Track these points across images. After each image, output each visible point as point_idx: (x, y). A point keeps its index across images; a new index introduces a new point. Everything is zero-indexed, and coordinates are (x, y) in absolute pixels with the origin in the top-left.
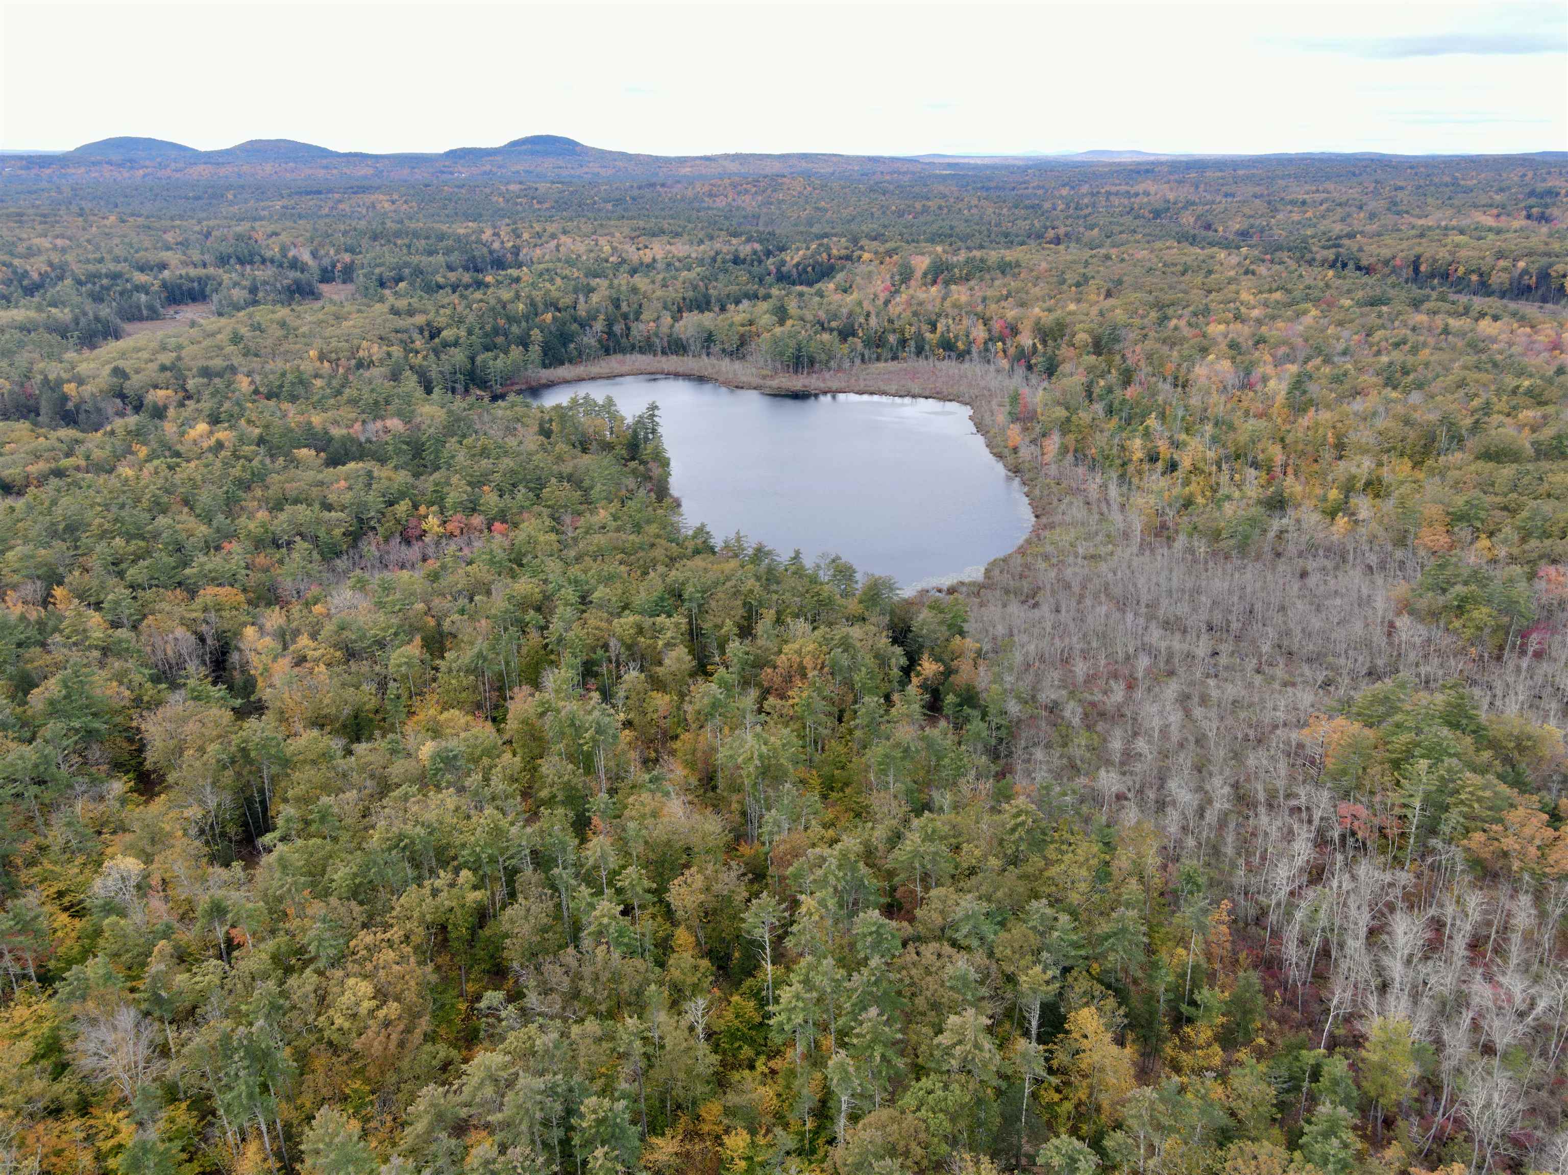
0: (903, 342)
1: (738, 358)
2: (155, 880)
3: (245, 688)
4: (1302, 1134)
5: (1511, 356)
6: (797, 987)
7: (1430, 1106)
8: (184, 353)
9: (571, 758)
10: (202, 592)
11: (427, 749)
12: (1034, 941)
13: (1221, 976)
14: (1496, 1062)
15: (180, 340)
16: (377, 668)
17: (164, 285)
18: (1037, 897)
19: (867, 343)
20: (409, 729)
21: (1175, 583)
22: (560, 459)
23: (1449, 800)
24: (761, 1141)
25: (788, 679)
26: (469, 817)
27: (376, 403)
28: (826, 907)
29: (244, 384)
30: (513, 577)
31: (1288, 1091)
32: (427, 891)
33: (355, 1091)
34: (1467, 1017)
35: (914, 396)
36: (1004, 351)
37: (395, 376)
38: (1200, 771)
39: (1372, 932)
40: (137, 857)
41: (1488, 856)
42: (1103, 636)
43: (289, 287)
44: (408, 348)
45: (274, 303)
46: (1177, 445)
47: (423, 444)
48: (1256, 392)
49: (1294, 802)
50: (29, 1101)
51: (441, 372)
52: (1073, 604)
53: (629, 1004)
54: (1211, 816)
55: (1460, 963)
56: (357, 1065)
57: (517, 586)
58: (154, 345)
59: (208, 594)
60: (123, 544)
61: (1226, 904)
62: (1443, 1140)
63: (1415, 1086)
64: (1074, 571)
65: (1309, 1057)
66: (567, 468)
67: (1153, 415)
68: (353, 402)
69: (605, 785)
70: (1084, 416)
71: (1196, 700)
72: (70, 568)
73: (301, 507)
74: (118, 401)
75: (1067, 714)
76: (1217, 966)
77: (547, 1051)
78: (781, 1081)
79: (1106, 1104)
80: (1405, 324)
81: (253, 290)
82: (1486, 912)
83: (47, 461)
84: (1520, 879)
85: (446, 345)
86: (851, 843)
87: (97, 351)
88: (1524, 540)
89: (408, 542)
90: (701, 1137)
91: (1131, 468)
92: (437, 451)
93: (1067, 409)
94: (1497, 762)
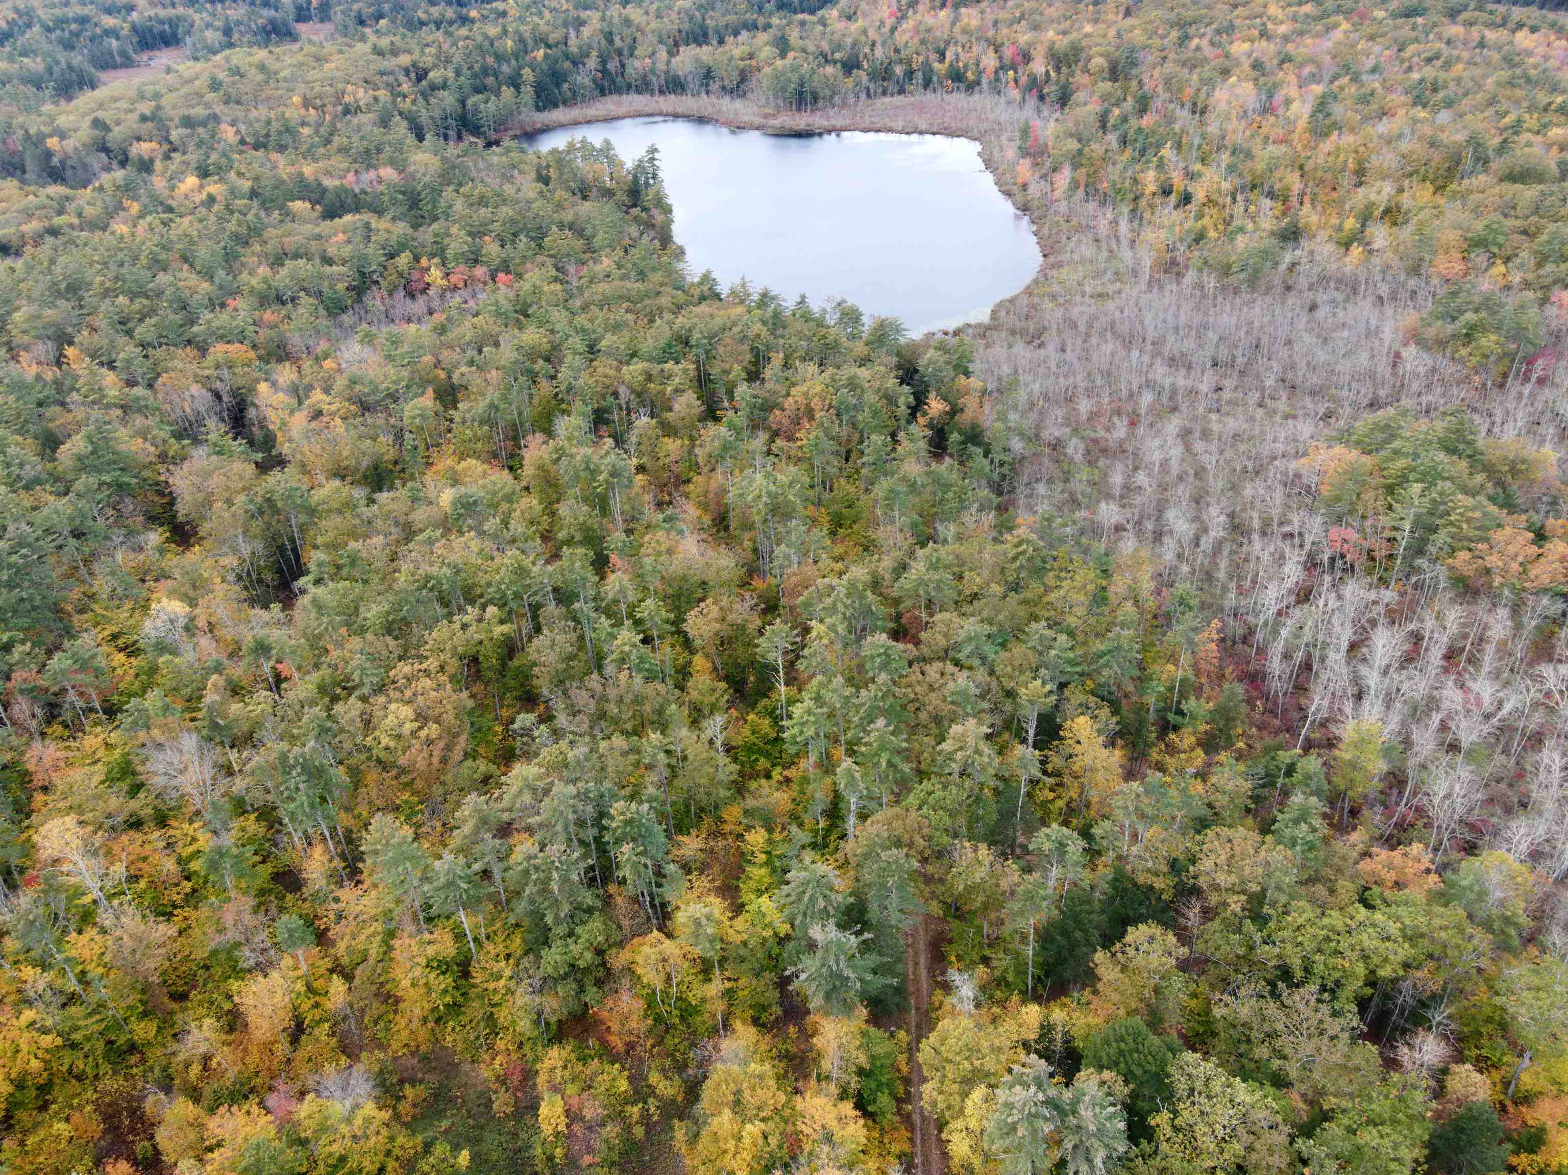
0: (910, 74)
1: (739, 96)
2: (201, 622)
3: (265, 442)
4: (1274, 821)
5: (1545, 71)
6: (808, 703)
7: (1394, 798)
8: (163, 102)
9: (586, 500)
10: (212, 349)
11: (447, 497)
12: (1034, 659)
13: (1206, 688)
14: (1460, 758)
15: (158, 87)
16: (392, 421)
17: (134, 29)
18: (1036, 619)
19: (873, 76)
20: (428, 478)
21: (1182, 320)
22: (559, 206)
23: (1439, 522)
24: (777, 836)
25: (797, 422)
26: (492, 559)
27: (367, 151)
28: (836, 632)
29: (229, 134)
30: (520, 329)
31: (1263, 786)
32: (457, 626)
33: (406, 802)
34: (1436, 718)
35: (921, 133)
36: (1016, 81)
37: (384, 122)
38: (1197, 503)
39: (1353, 647)
40: (181, 600)
41: (1471, 573)
42: (1108, 375)
43: (264, 28)
44: (396, 94)
45: (251, 44)
46: (1191, 176)
47: (419, 194)
48: (1277, 116)
49: (1286, 529)
50: (109, 816)
51: (431, 117)
52: (1079, 342)
53: (653, 723)
54: (1206, 543)
55: (1434, 672)
56: (405, 779)
57: (524, 337)
58: (132, 93)
59: (218, 351)
60: (128, 302)
61: (1216, 624)
62: (1403, 827)
63: (1381, 780)
64: (1080, 311)
65: (1285, 757)
66: (568, 216)
67: (1169, 144)
68: (344, 150)
69: (621, 526)
70: (1096, 149)
71: (1197, 434)
72: (78, 327)
73: (301, 262)
74: (103, 155)
75: (1070, 450)
76: (1203, 680)
77: (578, 762)
78: (795, 787)
79: (1094, 800)
80: (1440, 37)
81: (227, 32)
82: (1464, 625)
83: (40, 219)
84: (1500, 595)
85: (433, 87)
86: (859, 573)
87: (74, 103)
88: (1539, 265)
89: (411, 295)
90: (724, 836)
91: (1143, 203)
92: (434, 201)
93: (1079, 141)
94: (1490, 485)
